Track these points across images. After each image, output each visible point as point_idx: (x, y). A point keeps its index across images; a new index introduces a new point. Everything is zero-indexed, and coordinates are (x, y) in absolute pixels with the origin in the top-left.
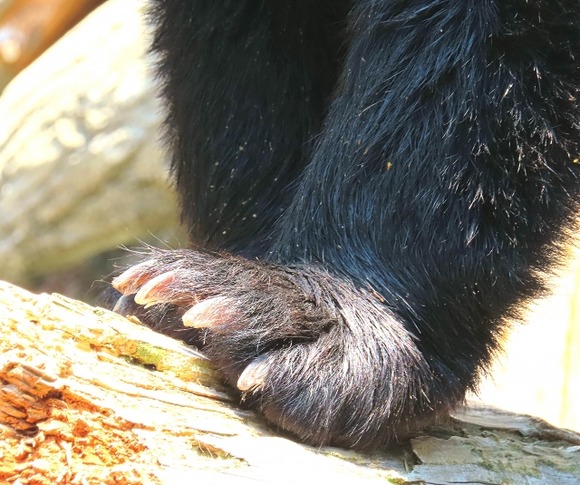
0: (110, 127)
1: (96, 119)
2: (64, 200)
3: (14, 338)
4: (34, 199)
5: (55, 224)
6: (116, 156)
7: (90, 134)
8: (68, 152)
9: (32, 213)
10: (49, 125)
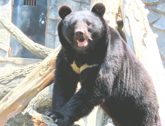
0: (46, 97)
1: (45, 96)
2: (42, 102)
3: (38, 117)
4: (40, 102)
5: (41, 104)
6: (46, 99)
7: (44, 97)
8: (43, 98)
9: (39, 103)
10: (41, 96)
